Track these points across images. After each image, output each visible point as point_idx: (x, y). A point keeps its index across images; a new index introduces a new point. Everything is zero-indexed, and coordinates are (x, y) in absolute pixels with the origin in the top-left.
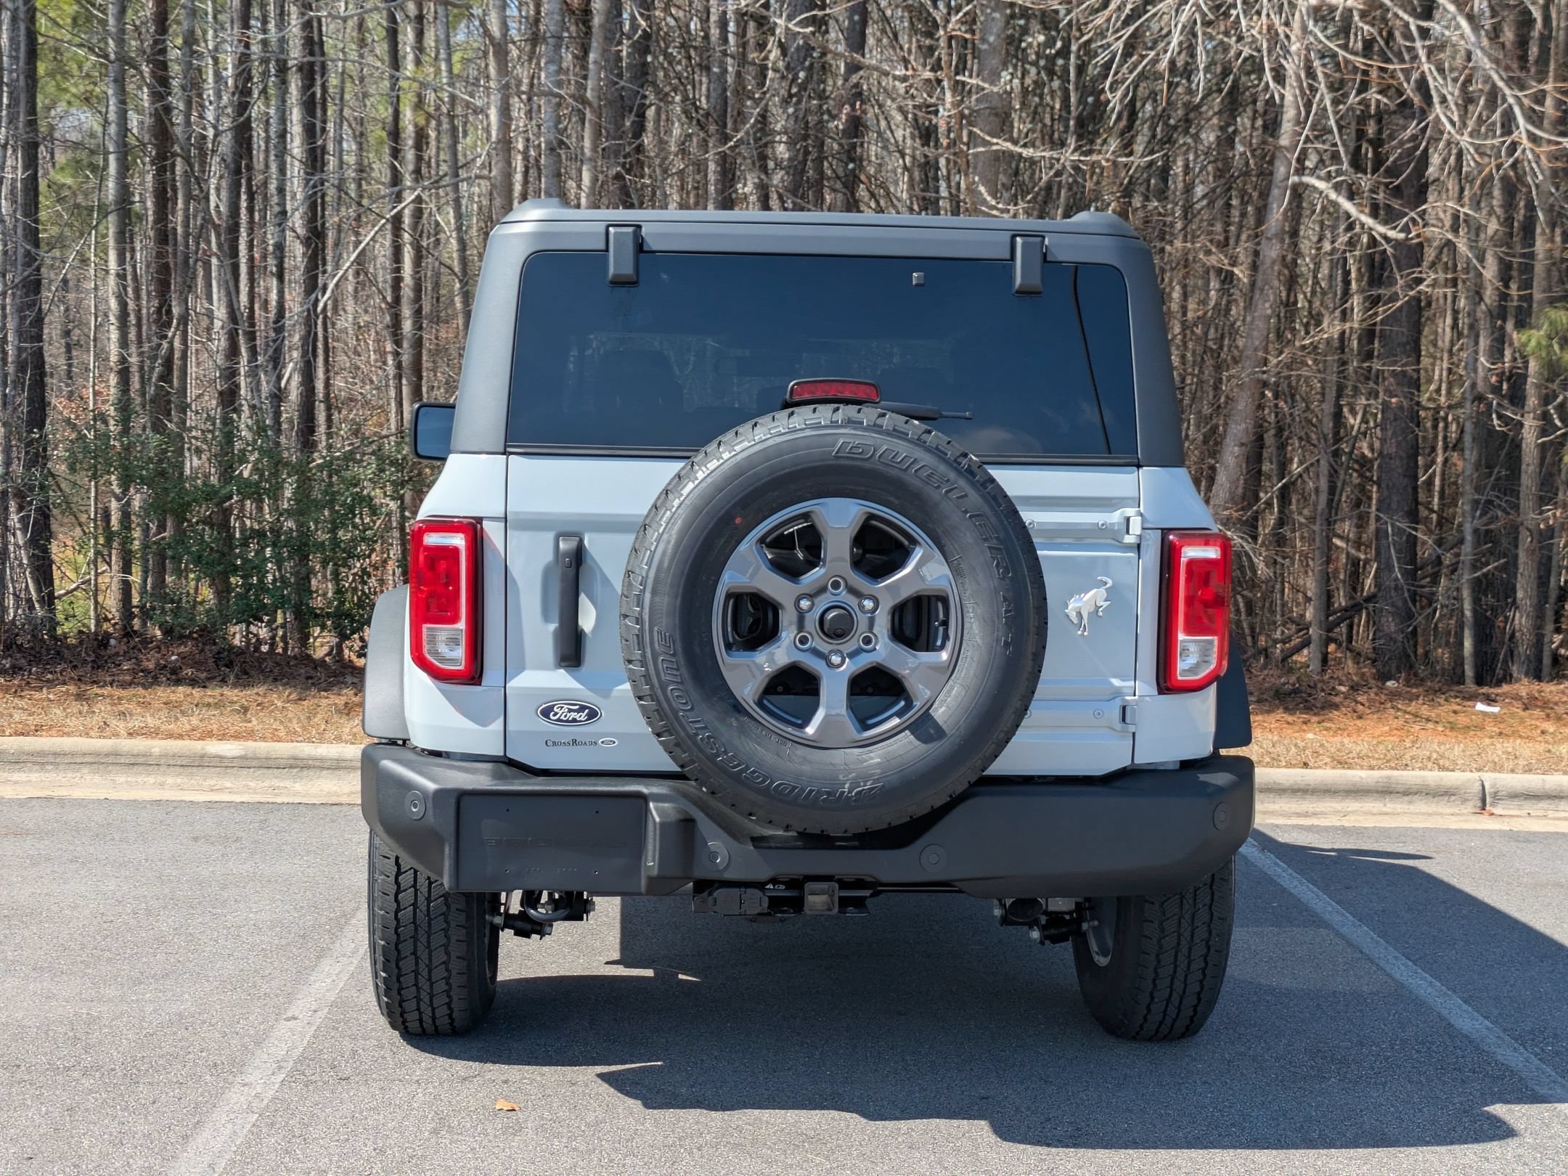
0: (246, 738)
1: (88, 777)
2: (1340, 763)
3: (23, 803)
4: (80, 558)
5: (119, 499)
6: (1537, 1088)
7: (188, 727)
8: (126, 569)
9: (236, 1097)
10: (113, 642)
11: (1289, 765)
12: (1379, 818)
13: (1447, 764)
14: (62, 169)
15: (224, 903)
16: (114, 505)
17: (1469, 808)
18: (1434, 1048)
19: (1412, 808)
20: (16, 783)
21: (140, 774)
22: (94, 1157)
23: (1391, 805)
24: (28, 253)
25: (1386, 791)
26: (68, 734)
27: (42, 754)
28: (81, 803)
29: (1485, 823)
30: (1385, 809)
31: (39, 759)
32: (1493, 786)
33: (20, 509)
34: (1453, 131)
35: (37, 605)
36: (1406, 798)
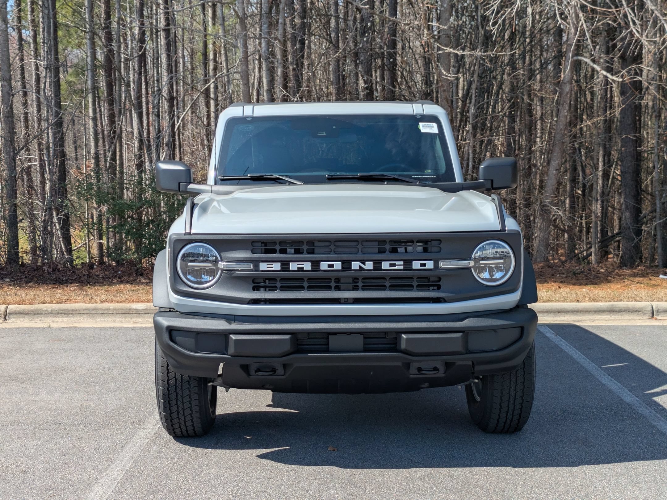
0: (147, 302)
1: (85, 319)
2: (593, 300)
3: (60, 329)
4: (82, 234)
5: (96, 210)
6: (652, 422)
7: (124, 298)
8: (101, 237)
9: (142, 433)
10: (95, 267)
11: (572, 301)
12: (608, 322)
13: (638, 299)
14: (71, 75)
15: (138, 364)
16: (94, 212)
17: (646, 317)
18: (613, 408)
19: (622, 317)
20: (58, 322)
21: (106, 317)
22: (89, 454)
23: (613, 316)
24: (56, 112)
25: (611, 311)
26: (78, 302)
27: (67, 310)
28: (83, 329)
29: (653, 323)
30: (611, 318)
31: (66, 312)
32: (657, 307)
33: (57, 214)
34: (638, 36)
35: (65, 253)
36: (620, 313)
